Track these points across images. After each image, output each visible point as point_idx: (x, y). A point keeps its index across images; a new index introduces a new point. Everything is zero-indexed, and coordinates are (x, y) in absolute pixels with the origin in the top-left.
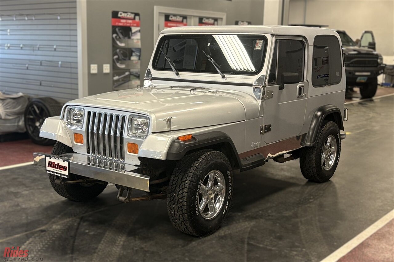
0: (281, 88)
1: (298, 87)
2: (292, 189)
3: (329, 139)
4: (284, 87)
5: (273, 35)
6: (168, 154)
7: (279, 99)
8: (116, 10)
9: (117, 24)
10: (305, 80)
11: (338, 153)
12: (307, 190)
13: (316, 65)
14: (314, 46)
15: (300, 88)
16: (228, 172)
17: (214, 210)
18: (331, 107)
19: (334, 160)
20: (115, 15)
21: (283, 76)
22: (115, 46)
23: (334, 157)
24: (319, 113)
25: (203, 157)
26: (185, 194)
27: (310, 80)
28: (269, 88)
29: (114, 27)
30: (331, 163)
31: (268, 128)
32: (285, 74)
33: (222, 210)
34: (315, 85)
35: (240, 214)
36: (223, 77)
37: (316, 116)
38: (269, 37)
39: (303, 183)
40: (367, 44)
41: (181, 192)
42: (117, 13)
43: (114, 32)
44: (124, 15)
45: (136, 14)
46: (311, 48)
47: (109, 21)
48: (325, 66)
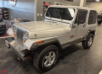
0: (78, 25)
1: (84, 24)
2: (79, 51)
3: (91, 38)
4: (79, 25)
5: (77, 9)
6: (31, 48)
7: (77, 28)
8: (44, 2)
9: (45, 5)
10: (86, 23)
11: (93, 41)
12: (83, 52)
13: (90, 17)
14: (90, 13)
15: (84, 25)
16: (57, 51)
17: (51, 63)
18: (92, 30)
19: (91, 43)
20: (44, 3)
21: (79, 21)
22: (44, 10)
23: (91, 42)
24: (89, 31)
25: (47, 48)
26: (38, 61)
27: (87, 22)
28: (74, 25)
29: (44, 6)
30: (90, 44)
31: (73, 36)
32: (80, 21)
33: (54, 63)
34: (88, 24)
35: (61, 60)
36: (62, 20)
37: (88, 32)
38: (76, 9)
39: (82, 49)
40: (101, 14)
41: (37, 60)
42: (45, 2)
43: (44, 7)
44: (46, 3)
45: (50, 3)
46: (89, 14)
47: (43, 4)
48: (92, 18)
